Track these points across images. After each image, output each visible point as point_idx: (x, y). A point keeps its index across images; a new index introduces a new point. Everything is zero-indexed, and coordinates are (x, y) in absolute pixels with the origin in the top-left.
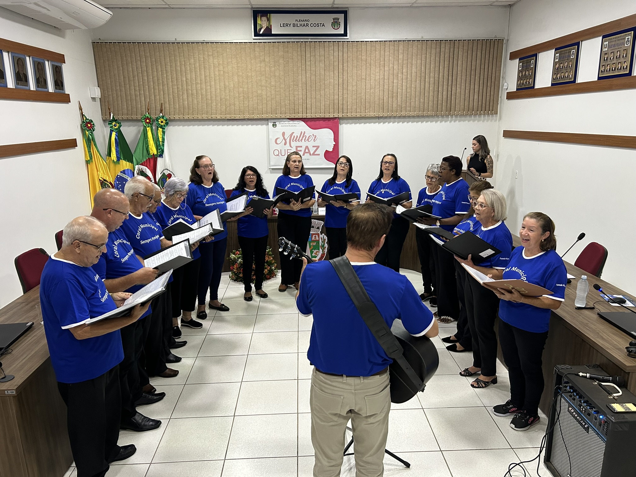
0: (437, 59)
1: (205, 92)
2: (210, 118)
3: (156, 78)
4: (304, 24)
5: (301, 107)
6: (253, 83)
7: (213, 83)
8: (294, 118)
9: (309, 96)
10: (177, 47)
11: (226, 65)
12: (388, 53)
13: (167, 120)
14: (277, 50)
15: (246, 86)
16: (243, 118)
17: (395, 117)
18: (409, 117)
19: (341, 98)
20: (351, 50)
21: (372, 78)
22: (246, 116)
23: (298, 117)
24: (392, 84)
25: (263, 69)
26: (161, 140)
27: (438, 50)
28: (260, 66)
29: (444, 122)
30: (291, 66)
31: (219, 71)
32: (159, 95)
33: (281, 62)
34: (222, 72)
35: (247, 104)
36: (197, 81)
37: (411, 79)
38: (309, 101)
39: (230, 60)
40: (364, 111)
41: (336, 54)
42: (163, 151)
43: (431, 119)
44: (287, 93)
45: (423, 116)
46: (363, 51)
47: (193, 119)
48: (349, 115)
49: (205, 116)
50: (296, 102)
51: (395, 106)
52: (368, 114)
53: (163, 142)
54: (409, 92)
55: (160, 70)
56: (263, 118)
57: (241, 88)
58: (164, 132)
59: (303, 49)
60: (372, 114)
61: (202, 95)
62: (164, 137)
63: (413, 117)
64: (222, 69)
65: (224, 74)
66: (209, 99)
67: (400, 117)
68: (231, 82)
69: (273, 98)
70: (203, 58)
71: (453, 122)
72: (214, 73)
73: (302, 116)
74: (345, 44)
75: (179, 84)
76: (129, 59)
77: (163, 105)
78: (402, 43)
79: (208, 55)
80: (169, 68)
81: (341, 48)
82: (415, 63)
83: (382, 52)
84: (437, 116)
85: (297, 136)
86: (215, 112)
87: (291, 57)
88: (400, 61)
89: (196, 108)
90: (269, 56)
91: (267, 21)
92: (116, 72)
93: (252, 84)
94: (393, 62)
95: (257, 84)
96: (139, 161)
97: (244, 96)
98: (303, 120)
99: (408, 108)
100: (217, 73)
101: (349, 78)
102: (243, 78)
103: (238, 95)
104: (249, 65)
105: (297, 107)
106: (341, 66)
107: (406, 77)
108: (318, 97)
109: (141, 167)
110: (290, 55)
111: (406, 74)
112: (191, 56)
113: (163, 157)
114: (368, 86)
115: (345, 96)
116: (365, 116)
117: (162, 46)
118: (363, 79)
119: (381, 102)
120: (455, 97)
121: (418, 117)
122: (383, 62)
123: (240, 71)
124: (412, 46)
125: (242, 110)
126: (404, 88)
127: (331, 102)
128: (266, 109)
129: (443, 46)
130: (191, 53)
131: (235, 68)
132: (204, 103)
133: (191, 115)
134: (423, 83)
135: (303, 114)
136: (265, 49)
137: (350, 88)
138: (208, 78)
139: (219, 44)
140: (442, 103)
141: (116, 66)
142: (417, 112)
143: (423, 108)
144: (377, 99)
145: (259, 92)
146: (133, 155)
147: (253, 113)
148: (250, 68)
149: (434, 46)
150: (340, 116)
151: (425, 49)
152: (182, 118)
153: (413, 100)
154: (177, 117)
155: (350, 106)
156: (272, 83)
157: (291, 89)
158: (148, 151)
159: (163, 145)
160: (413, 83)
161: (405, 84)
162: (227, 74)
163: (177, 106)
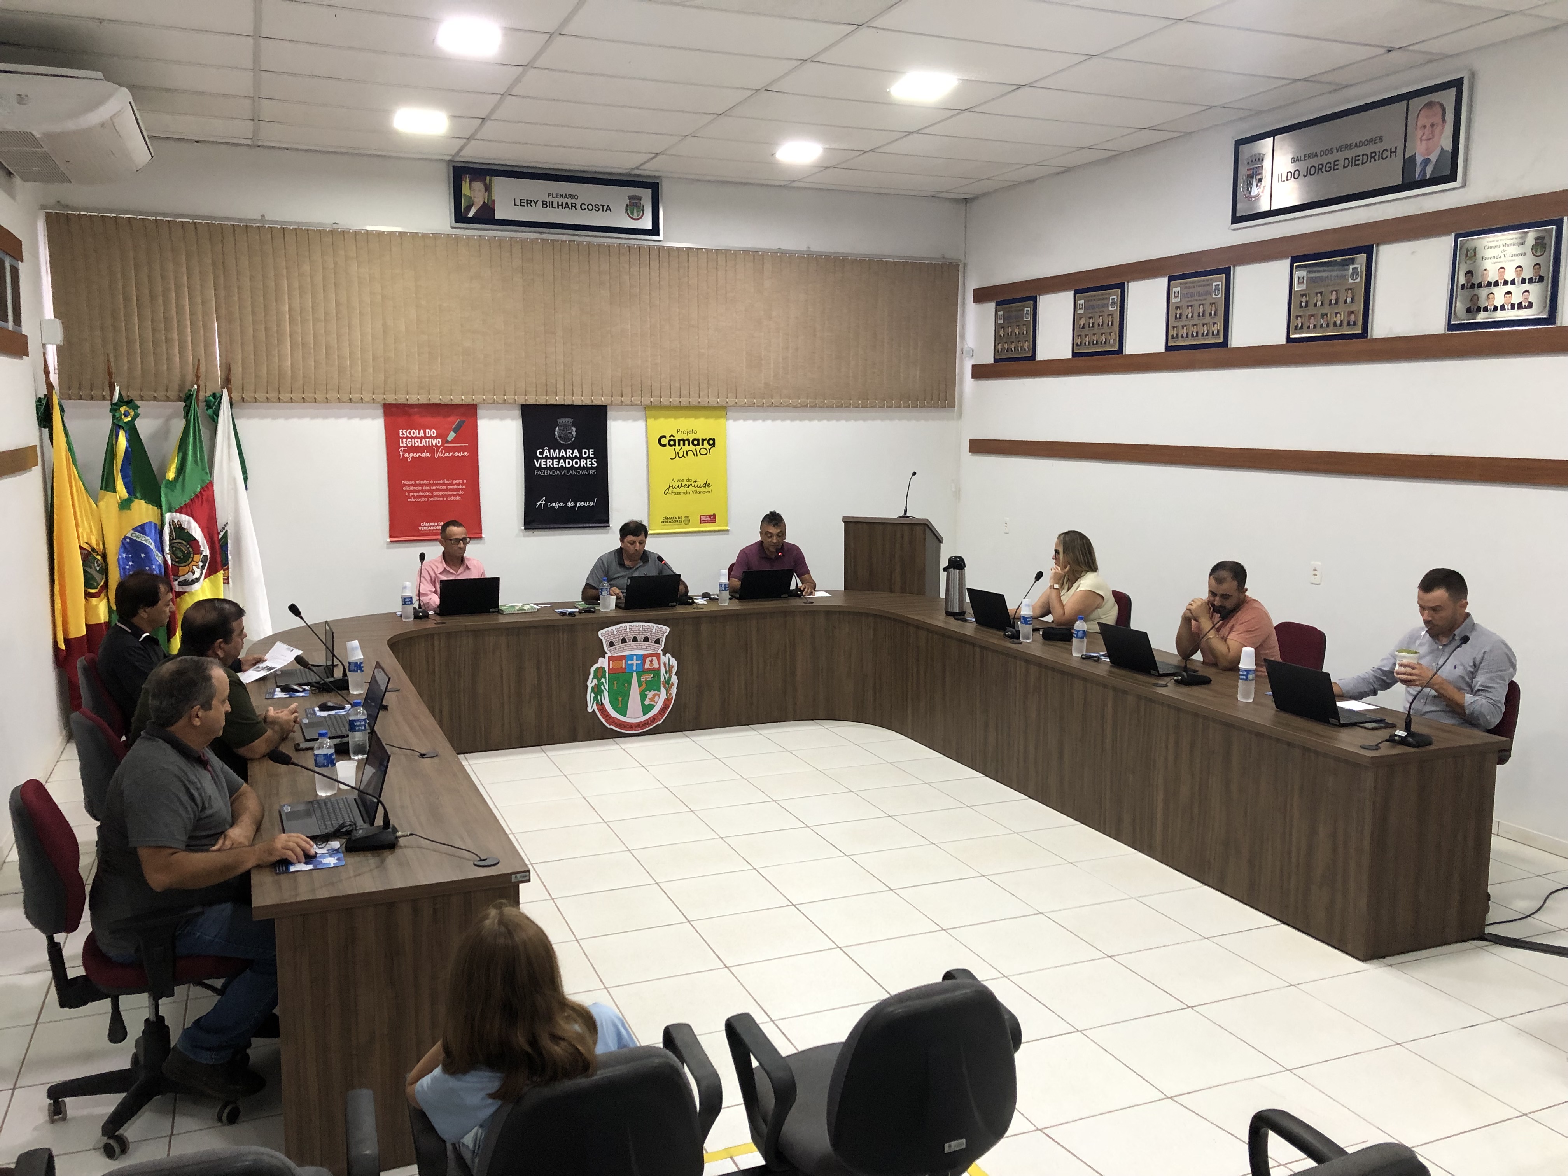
1: (336, 342)
4: (567, 203)
6: (452, 323)
7: (356, 321)
10: (269, 235)
11: (389, 281)
12: (742, 275)
14: (509, 255)
15: (437, 331)
25: (477, 295)
27: (839, 275)
28: (470, 289)
30: (538, 292)
31: (372, 293)
33: (518, 281)
34: (379, 297)
35: (437, 370)
36: (316, 315)
39: (398, 271)
41: (635, 270)
46: (691, 269)
50: (551, 370)
52: (705, 401)
57: (425, 334)
59: (565, 256)
61: (328, 347)
64: (379, 291)
65: (383, 302)
66: (345, 358)
68: (399, 319)
70: (335, 264)
72: (360, 297)
74: (655, 252)
75: (271, 321)
76: (143, 256)
78: (770, 259)
79: (347, 258)
80: (246, 282)
81: (645, 259)
83: (730, 274)
87: (539, 272)
90: (492, 267)
91: (483, 189)
93: (451, 326)
94: (752, 295)
95: (462, 326)
96: (173, 502)
100: (367, 299)
101: (663, 323)
102: (428, 311)
103: (417, 349)
104: (445, 285)
106: (645, 298)
109: (178, 516)
110: (536, 267)
112: (306, 257)
117: (232, 230)
123: (422, 296)
124: (789, 264)
125: (424, 384)
126: (776, 349)
130: (304, 251)
131: (410, 289)
132: (333, 366)
136: (482, 251)
138: (344, 309)
141: (106, 270)
145: (468, 344)
148: (447, 291)
149: (830, 267)
151: (814, 272)
156: (497, 327)
162: (392, 303)
163: (265, 371)
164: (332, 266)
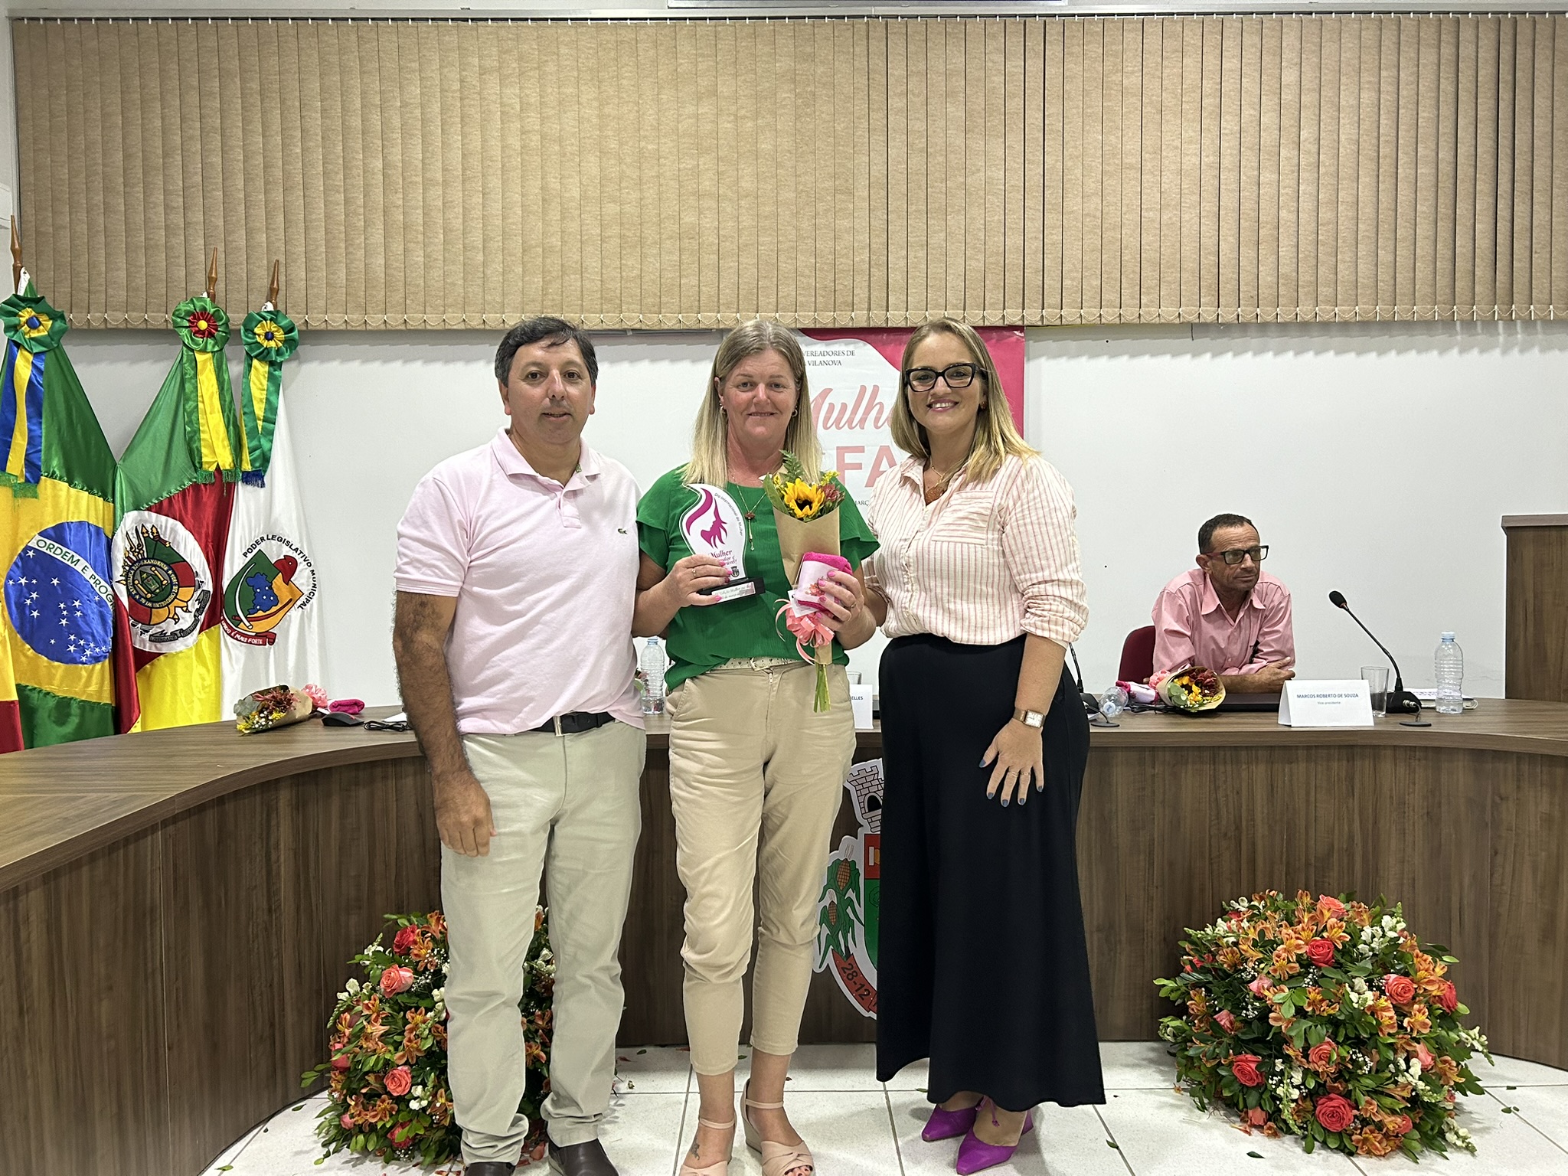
0: (1447, 86)
1: (461, 220)
2: (475, 323)
3: (259, 160)
5: (861, 281)
6: (662, 181)
7: (495, 182)
8: (830, 326)
9: (898, 237)
10: (354, 37)
11: (553, 108)
12: (1236, 62)
13: (292, 330)
14: (767, 49)
15: (635, 195)
16: (617, 327)
17: (1263, 327)
18: (1326, 326)
19: (1033, 246)
20: (1077, 50)
21: (1165, 162)
22: (630, 319)
23: (850, 325)
24: (1255, 188)
25: (709, 127)
26: (259, 410)
27: (1447, 51)
28: (697, 117)
29: (1475, 352)
30: (823, 115)
31: (524, 132)
32: (267, 228)
33: (785, 98)
34: (536, 138)
35: (633, 268)
36: (428, 175)
37: (1333, 169)
38: (898, 259)
39: (570, 90)
40: (1133, 298)
41: (1015, 65)
42: (266, 459)
43: (1421, 339)
44: (806, 225)
45: (1387, 326)
46: (1128, 55)
47: (403, 327)
48: (1070, 315)
49: (454, 320)
50: (844, 263)
51: (1267, 277)
52: (1150, 314)
53: (270, 420)
54: (1328, 223)
55: (276, 127)
56: (701, 326)
57: (614, 202)
58: (274, 381)
59: (876, 46)
60: (1169, 313)
61: (446, 231)
62: (273, 398)
63: (1345, 326)
64: (537, 128)
65: (543, 146)
66: (474, 247)
67: (1284, 328)
68: (570, 176)
69: (747, 245)
70: (462, 81)
71: (1516, 351)
72: (502, 140)
73: (869, 318)
74: (1054, 29)
75: (353, 186)
76: (154, 85)
77: (282, 269)
78: (1296, 25)
79: (483, 71)
80: (315, 121)
81: (1034, 42)
82: (1353, 102)
83: (1211, 61)
84: (1448, 324)
85: (844, 406)
86: (498, 299)
87: (824, 79)
88: (1288, 96)
89: (418, 286)
90: (736, 75)
92: (96, 134)
93: (661, 185)
94: (1257, 100)
95: (681, 186)
96: (144, 491)
97: (622, 237)
98: (873, 337)
99: (1325, 291)
100: (515, 142)
101: (1069, 163)
102: (621, 161)
103: (599, 231)
104: (651, 112)
105: (848, 282)
106: (1034, 117)
107: (1313, 159)
108: (937, 239)
109: (153, 519)
110: (820, 70)
111: (1314, 149)
112: (414, 71)
113: (263, 485)
114: (1151, 197)
115: (1053, 237)
116: (1137, 321)
117: (293, 32)
118: (1131, 167)
119: (1209, 260)
120: (1528, 243)
121: (1366, 326)
122: (1214, 97)
123: (610, 133)
124: (1335, 36)
125: (612, 294)
126: (1306, 205)
127: (992, 260)
128: (714, 292)
129: (1467, 34)
130: (411, 61)
131: (589, 121)
132: (453, 262)
133: (397, 312)
134: (1386, 185)
135: (869, 309)
136: (719, 46)
137: (1073, 204)
138: (475, 162)
139: (529, 27)
140: (1470, 268)
141: (99, 111)
142: (1364, 303)
143: (1391, 289)
144: (1189, 249)
145: (689, 218)
146: (119, 463)
147: (660, 308)
148: (655, 123)
149: (1428, 34)
150: (1032, 317)
151: (1392, 46)
152: (356, 325)
153: (1345, 255)
154: (336, 321)
155: (1073, 280)
156: (743, 184)
157: (821, 206)
158: (194, 456)
159: (269, 434)
160: (1344, 184)
161: (1312, 189)
162: (557, 148)
163: (342, 274)
164: (457, 86)
